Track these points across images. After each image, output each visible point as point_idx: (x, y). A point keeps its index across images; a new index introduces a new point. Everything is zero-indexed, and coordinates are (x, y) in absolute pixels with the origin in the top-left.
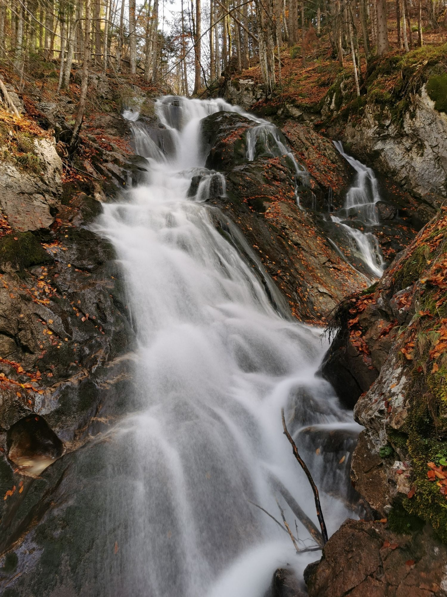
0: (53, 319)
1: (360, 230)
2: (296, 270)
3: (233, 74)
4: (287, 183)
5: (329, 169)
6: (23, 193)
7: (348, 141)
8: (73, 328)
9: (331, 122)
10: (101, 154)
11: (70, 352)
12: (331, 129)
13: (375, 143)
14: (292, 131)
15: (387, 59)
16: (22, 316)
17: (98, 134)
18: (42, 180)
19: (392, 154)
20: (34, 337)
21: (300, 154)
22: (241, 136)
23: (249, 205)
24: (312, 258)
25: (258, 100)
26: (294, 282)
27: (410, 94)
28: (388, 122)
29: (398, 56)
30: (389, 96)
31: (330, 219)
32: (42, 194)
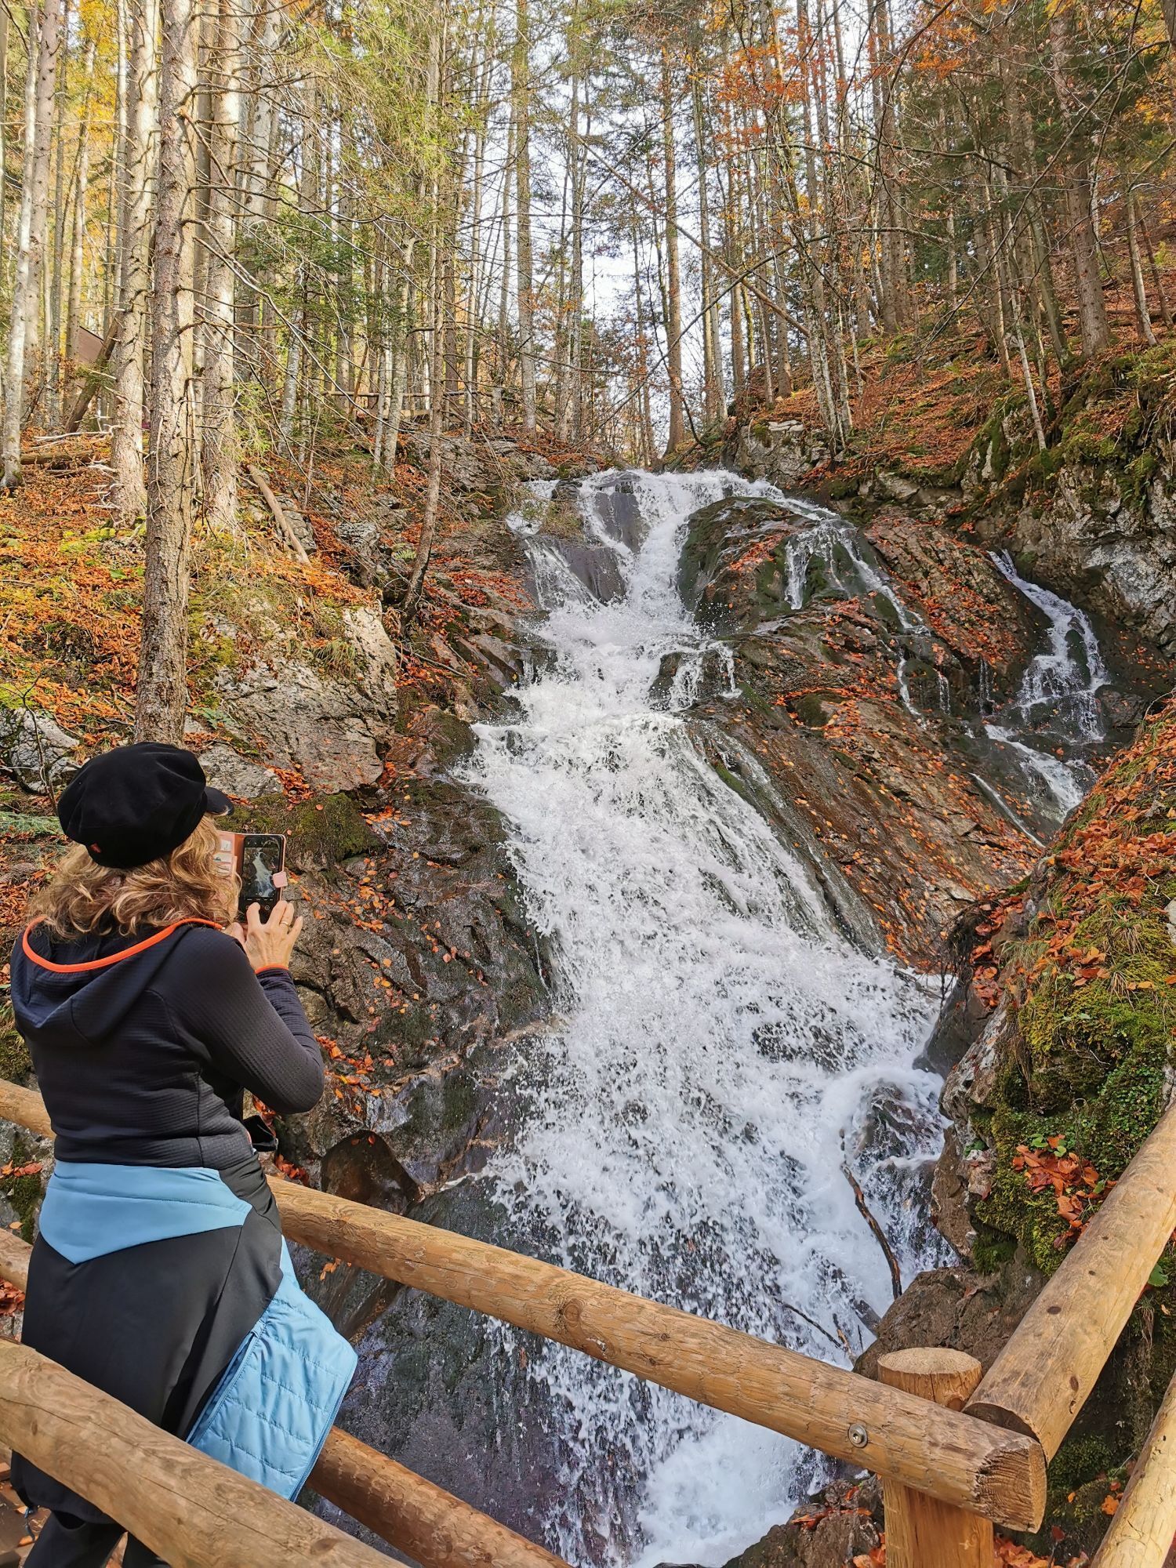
0: (390, 958)
1: (1054, 754)
2: (898, 850)
3: (754, 410)
4: (879, 654)
5: (981, 617)
6: (327, 719)
7: (1026, 550)
8: (426, 974)
9: (986, 505)
10: (466, 617)
11: (424, 1021)
12: (984, 522)
13: (1089, 553)
14: (890, 535)
15: (1105, 363)
16: (336, 952)
17: (456, 569)
18: (360, 690)
19: (1130, 575)
20: (358, 994)
21: (910, 585)
22: (772, 554)
23: (790, 710)
24: (936, 824)
25: (814, 463)
26: (892, 878)
27: (1160, 441)
28: (1113, 506)
29: (1130, 356)
30: (1112, 447)
31: (981, 734)
32: (360, 717)
